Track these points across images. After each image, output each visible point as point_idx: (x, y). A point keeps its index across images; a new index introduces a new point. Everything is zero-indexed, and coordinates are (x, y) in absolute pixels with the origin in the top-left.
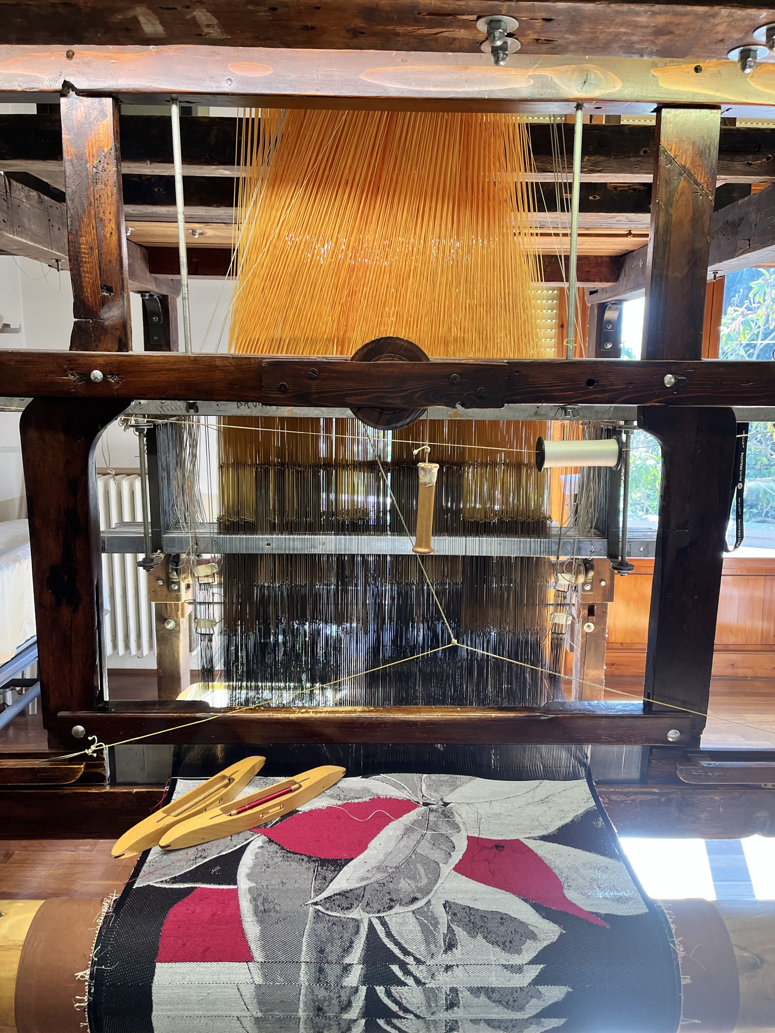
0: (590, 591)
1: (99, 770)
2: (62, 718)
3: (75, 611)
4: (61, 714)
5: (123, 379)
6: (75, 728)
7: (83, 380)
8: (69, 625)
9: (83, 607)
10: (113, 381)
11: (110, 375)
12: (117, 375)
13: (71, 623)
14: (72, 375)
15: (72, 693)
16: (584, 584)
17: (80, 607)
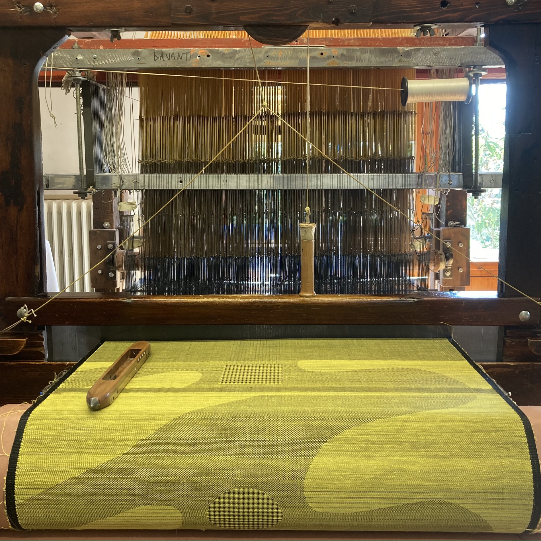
0: (450, 276)
1: (39, 349)
2: (9, 302)
3: (20, 210)
4: (8, 299)
5: (59, 9)
6: (20, 310)
7: (27, 11)
8: (15, 222)
9: (27, 207)
10: (51, 12)
11: (49, 6)
12: (55, 6)
13: (17, 221)
14: (19, 7)
15: (17, 281)
16: (445, 271)
17: (25, 207)
